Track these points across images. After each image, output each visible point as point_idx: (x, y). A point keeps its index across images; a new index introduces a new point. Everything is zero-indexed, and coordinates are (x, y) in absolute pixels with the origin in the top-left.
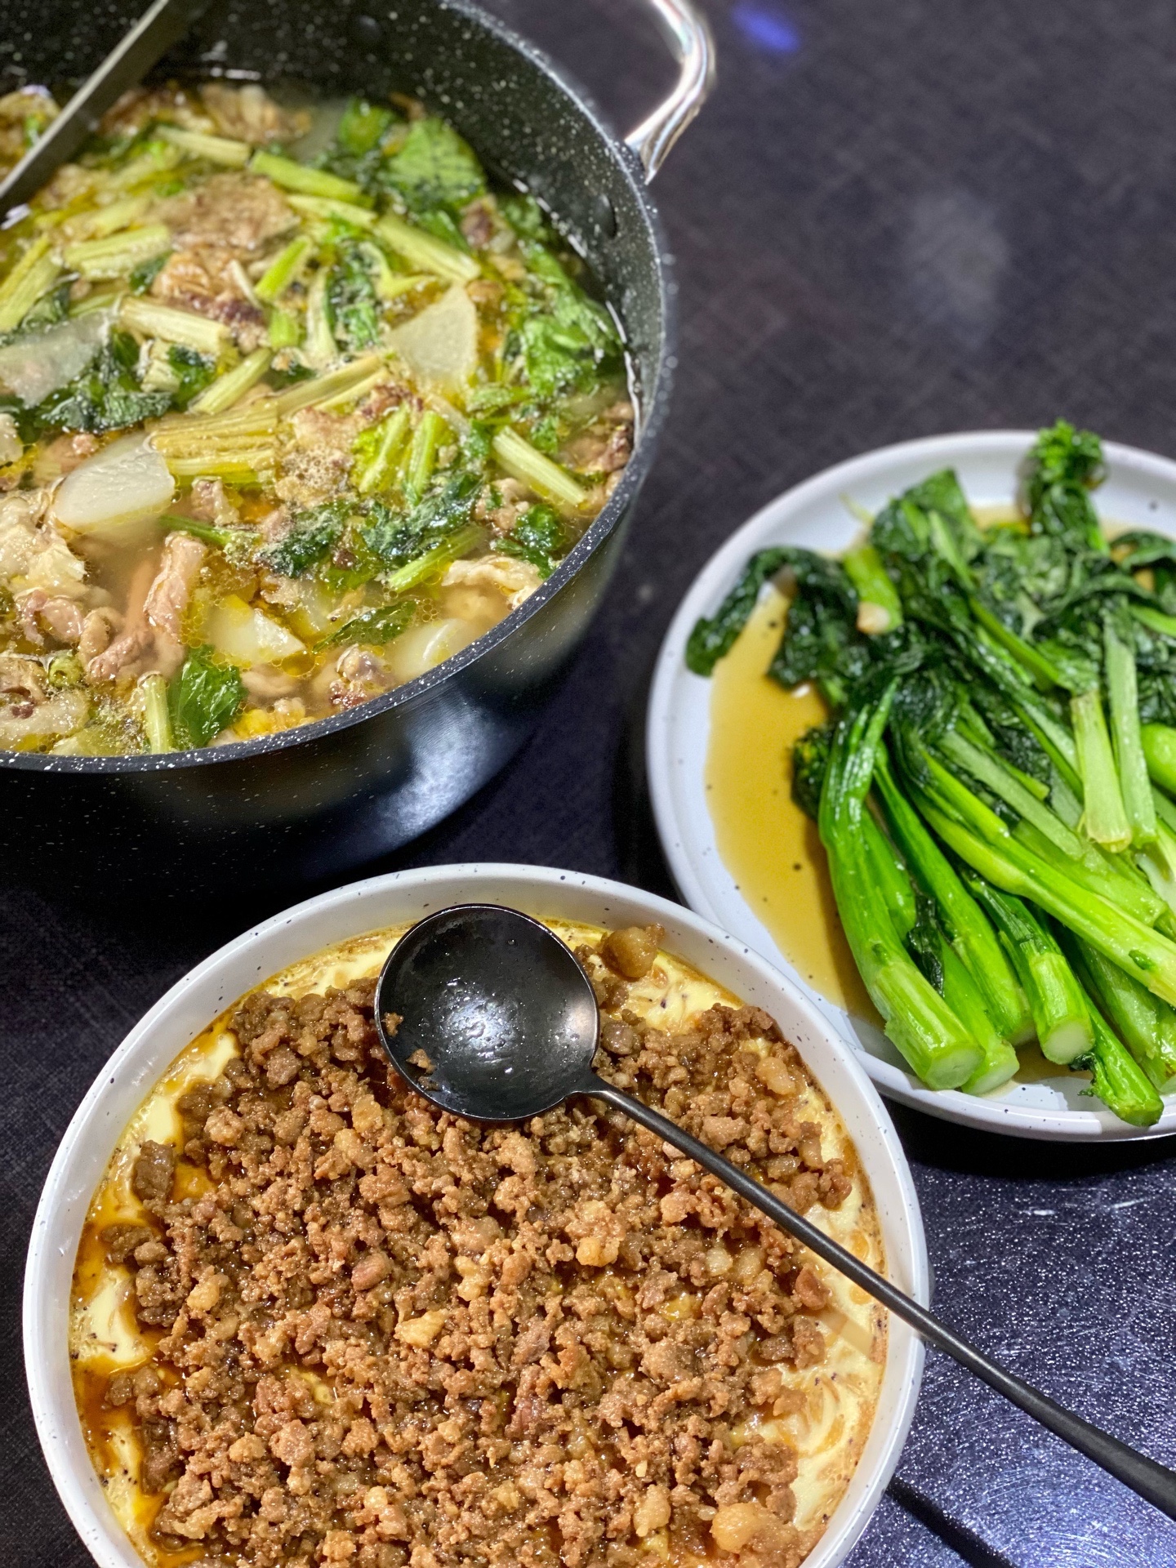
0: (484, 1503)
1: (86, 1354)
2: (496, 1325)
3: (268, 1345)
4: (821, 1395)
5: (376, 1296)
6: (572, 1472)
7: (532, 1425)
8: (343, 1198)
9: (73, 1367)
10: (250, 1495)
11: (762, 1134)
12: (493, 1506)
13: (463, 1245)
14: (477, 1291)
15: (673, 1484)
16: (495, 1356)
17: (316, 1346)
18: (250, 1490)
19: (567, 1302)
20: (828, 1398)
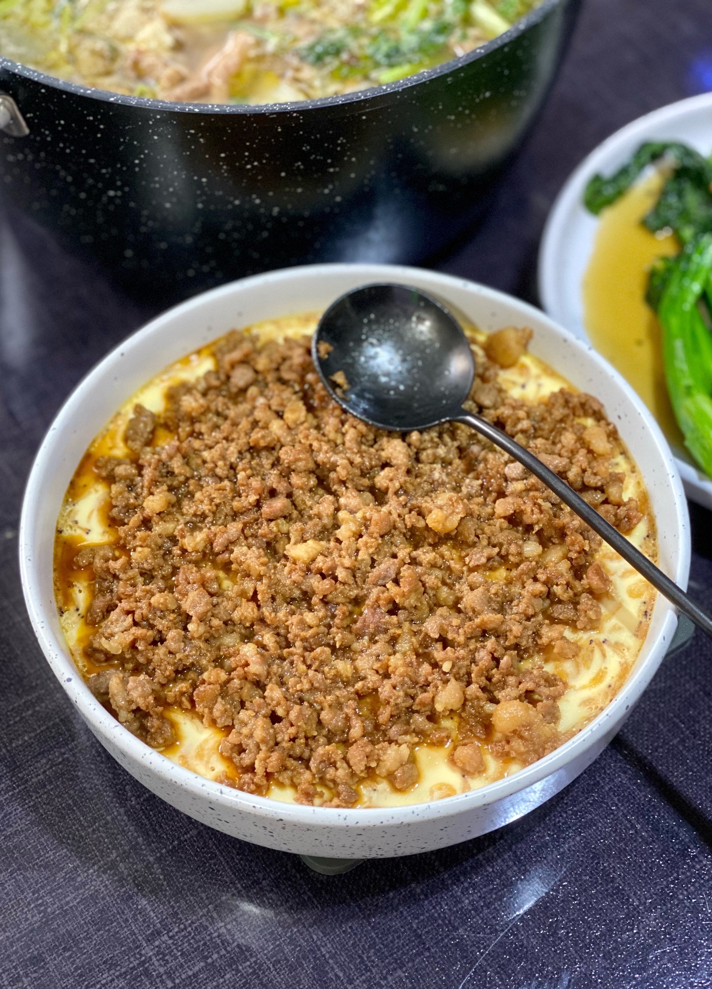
0: (326, 669)
1: (67, 533)
2: (359, 558)
3: (194, 541)
4: (592, 651)
5: (277, 525)
6: (395, 661)
7: (372, 626)
8: (266, 462)
9: (57, 538)
10: (160, 632)
11: (579, 470)
12: (333, 672)
13: (346, 506)
14: (349, 534)
15: (469, 683)
16: (354, 576)
17: (228, 548)
18: (160, 627)
19: (414, 553)
20: (597, 654)
